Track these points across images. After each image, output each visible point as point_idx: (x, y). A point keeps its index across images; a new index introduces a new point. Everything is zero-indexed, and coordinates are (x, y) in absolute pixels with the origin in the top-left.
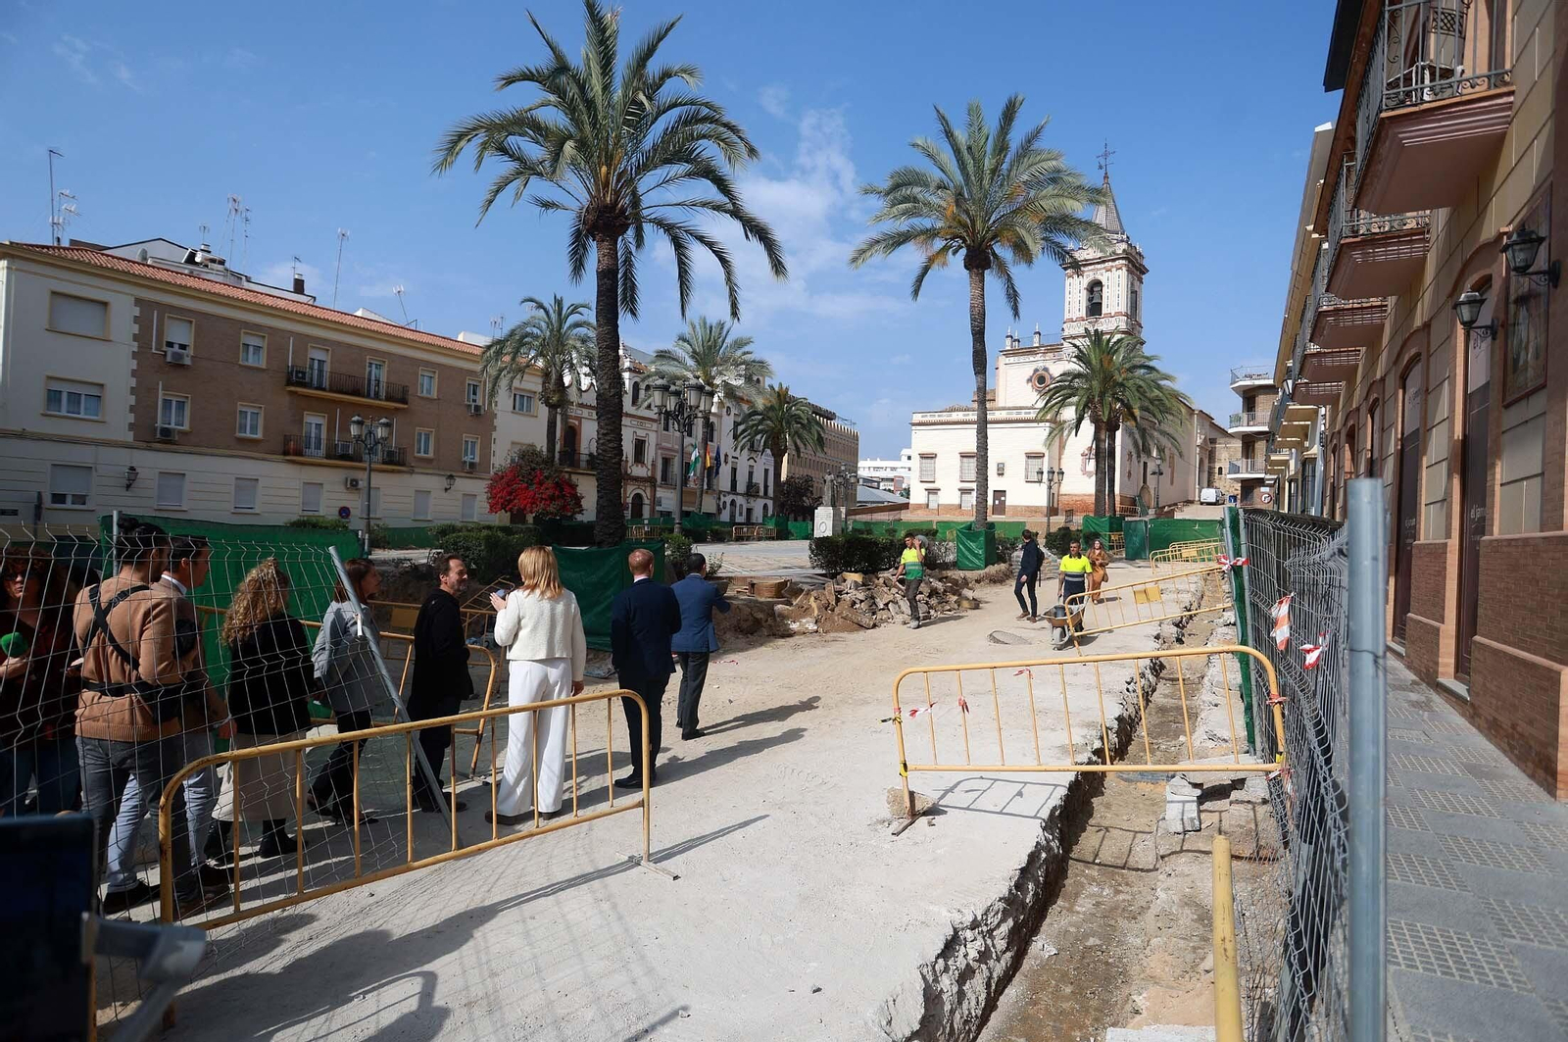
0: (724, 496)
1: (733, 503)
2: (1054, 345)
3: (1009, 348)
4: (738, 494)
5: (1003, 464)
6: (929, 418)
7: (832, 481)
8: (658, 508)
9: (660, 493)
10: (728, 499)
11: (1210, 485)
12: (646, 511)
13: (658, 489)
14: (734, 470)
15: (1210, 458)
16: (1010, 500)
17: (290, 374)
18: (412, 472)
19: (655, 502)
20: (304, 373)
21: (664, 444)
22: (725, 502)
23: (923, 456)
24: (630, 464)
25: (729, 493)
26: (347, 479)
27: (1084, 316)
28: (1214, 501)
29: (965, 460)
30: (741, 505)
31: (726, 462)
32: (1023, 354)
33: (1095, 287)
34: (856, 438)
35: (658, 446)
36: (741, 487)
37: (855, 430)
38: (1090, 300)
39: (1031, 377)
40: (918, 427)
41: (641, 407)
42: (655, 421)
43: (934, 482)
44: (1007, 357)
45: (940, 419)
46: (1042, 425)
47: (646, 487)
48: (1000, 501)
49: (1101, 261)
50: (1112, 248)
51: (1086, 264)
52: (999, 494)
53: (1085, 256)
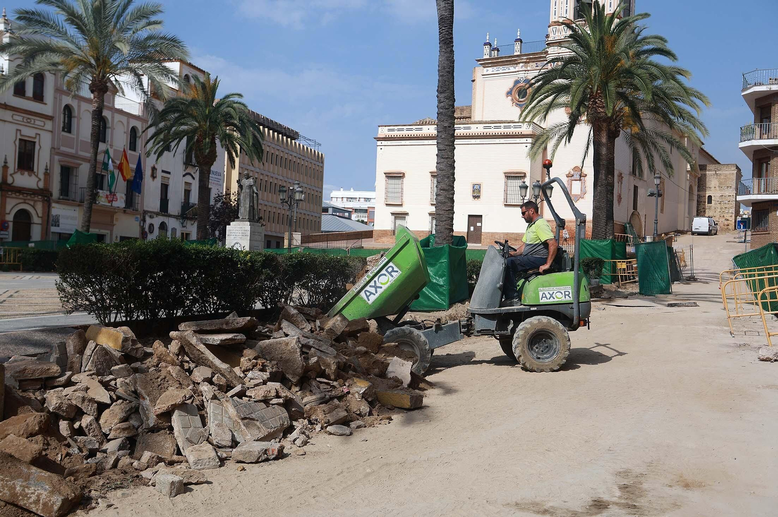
0: (151, 217)
1: (163, 226)
2: (537, 54)
3: (487, 57)
4: (170, 216)
5: (479, 185)
6: (395, 133)
7: (251, 187)
8: (54, 229)
9: (57, 210)
10: (157, 221)
11: (700, 213)
12: (36, 233)
13: (53, 205)
14: (165, 188)
15: (698, 187)
19: (49, 221)
21: (63, 149)
22: (151, 226)
23: (390, 176)
24: (11, 170)
25: (157, 214)
27: (572, 18)
28: (706, 230)
30: (174, 230)
31: (153, 177)
32: (503, 63)
34: (320, 159)
35: (54, 151)
36: (174, 207)
37: (320, 151)
39: (511, 90)
40: (384, 143)
41: (28, 99)
42: (50, 118)
43: (401, 205)
44: (485, 65)
45: (410, 133)
46: (524, 140)
47: (35, 201)
48: (475, 226)
52: (475, 219)
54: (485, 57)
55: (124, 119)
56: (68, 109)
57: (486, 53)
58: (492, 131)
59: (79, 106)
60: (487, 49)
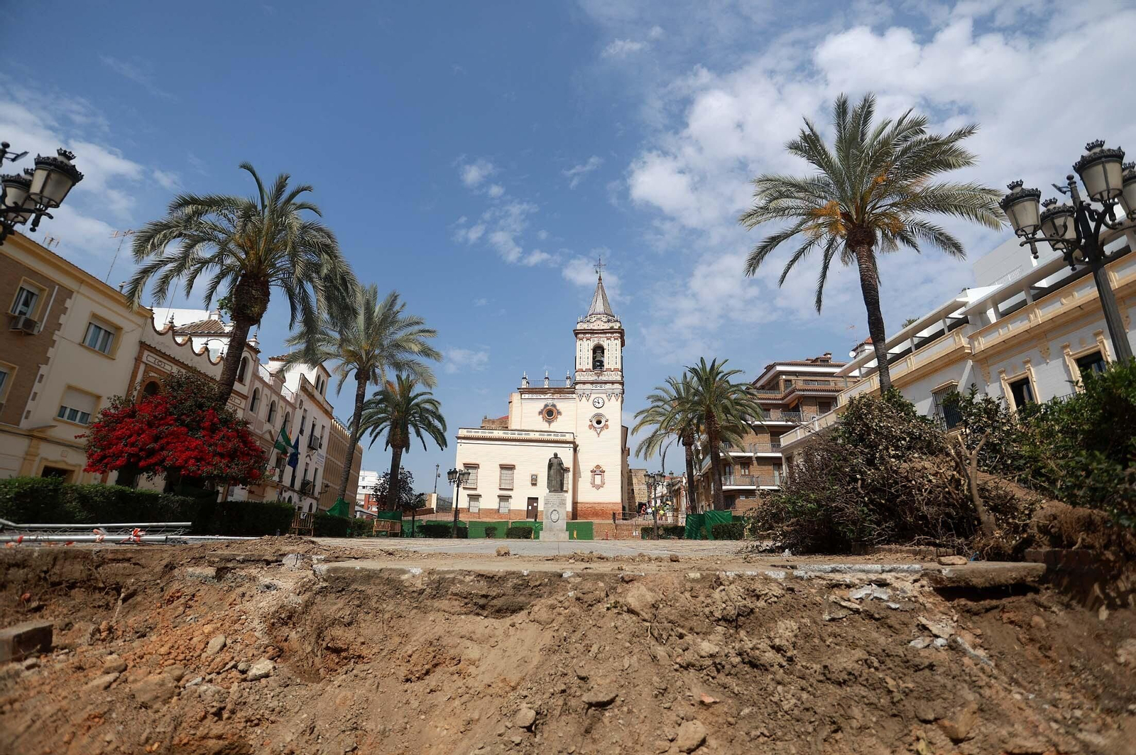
0: (285, 491)
1: (290, 500)
2: (561, 388)
3: (525, 387)
4: (294, 491)
6: (473, 434)
10: (287, 495)
16: (542, 506)
23: (467, 466)
25: (289, 489)
27: (591, 368)
29: (505, 472)
32: (536, 393)
33: (599, 350)
38: (594, 358)
39: (542, 410)
40: (463, 441)
42: (245, 397)
43: (475, 489)
44: (522, 393)
45: (484, 435)
46: (568, 445)
48: (532, 506)
49: (604, 332)
50: (611, 325)
51: (593, 332)
52: (533, 500)
53: (591, 326)
54: (523, 387)
55: (283, 404)
56: (255, 392)
57: (523, 385)
58: (546, 437)
59: (262, 391)
60: (524, 382)
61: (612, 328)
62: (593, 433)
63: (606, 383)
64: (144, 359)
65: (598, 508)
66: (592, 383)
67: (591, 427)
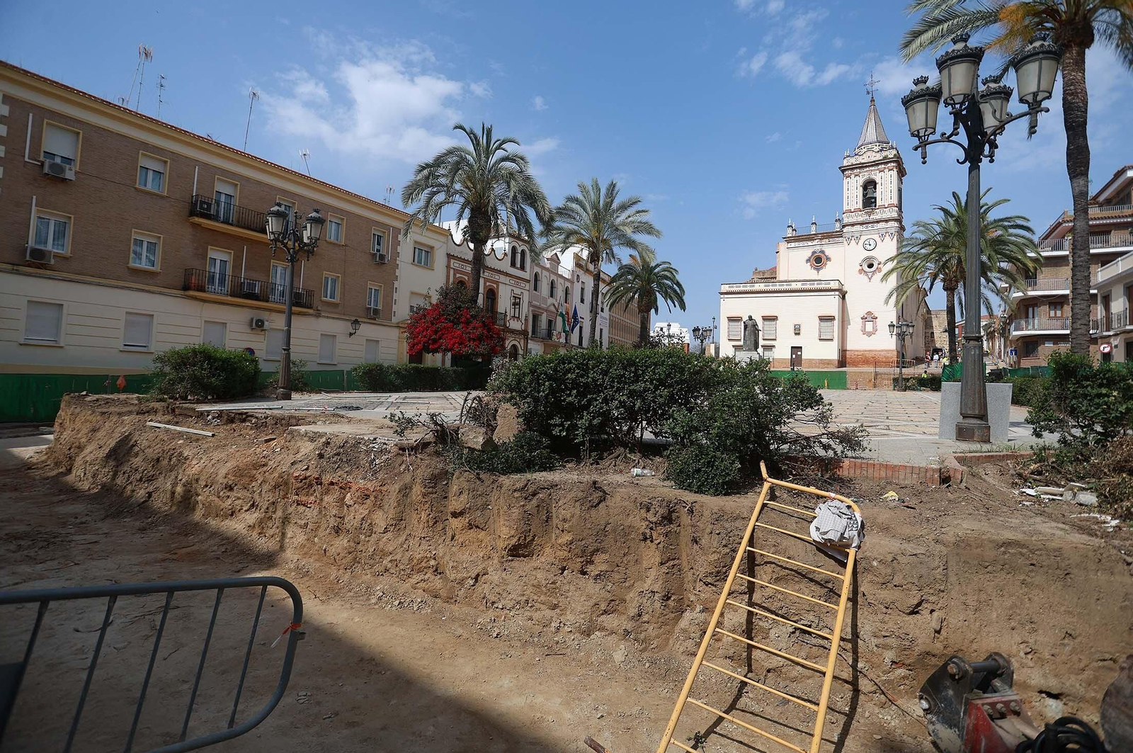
2: (830, 233)
5: (799, 325)
6: (735, 289)
9: (531, 345)
11: (926, 344)
13: (529, 341)
14: (581, 329)
15: (925, 326)
16: (806, 355)
17: (193, 205)
18: (318, 316)
19: (526, 350)
20: (209, 205)
23: (730, 319)
24: (508, 319)
26: (252, 319)
27: (861, 207)
29: (766, 322)
32: (803, 240)
33: (870, 185)
35: (530, 304)
36: (585, 343)
38: (864, 196)
39: (810, 258)
40: (726, 296)
41: (517, 268)
42: (528, 281)
44: (788, 242)
45: (745, 289)
46: (833, 293)
47: (520, 339)
48: (796, 355)
49: (875, 164)
50: (884, 154)
51: (862, 166)
52: (796, 349)
53: (860, 160)
54: (789, 236)
55: (562, 281)
56: (536, 275)
57: (789, 233)
58: (808, 286)
59: (542, 273)
60: (790, 230)
61: (885, 158)
62: (864, 278)
63: (878, 222)
64: (452, 266)
65: (869, 355)
66: (862, 224)
67: (861, 271)
